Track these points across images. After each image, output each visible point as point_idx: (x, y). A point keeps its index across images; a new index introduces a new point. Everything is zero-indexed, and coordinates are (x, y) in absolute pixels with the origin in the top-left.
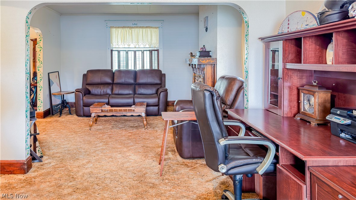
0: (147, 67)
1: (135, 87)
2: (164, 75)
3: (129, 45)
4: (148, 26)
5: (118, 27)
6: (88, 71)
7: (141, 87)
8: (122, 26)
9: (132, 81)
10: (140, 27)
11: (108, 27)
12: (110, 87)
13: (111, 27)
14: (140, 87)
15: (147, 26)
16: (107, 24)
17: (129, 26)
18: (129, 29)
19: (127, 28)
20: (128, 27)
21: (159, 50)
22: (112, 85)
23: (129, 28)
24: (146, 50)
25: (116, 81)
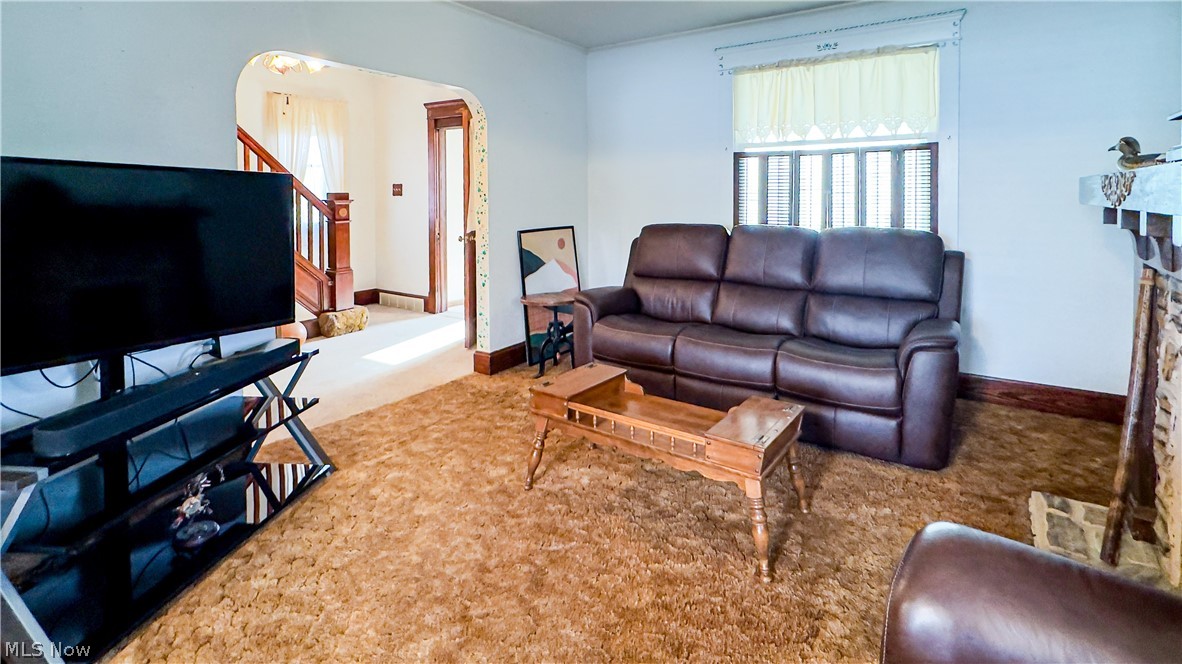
0: (879, 219)
1: (805, 301)
2: (960, 257)
3: (805, 132)
4: (884, 48)
5: (761, 68)
6: (644, 229)
7: (831, 304)
8: (776, 60)
9: (796, 276)
10: (850, 56)
11: (726, 73)
12: (708, 294)
13: (737, 71)
14: (825, 306)
15: (881, 46)
16: (721, 62)
17: (800, 57)
18: (801, 68)
19: (797, 65)
20: (799, 62)
21: (937, 143)
22: (715, 285)
23: (802, 65)
24: (876, 150)
25: (733, 270)
